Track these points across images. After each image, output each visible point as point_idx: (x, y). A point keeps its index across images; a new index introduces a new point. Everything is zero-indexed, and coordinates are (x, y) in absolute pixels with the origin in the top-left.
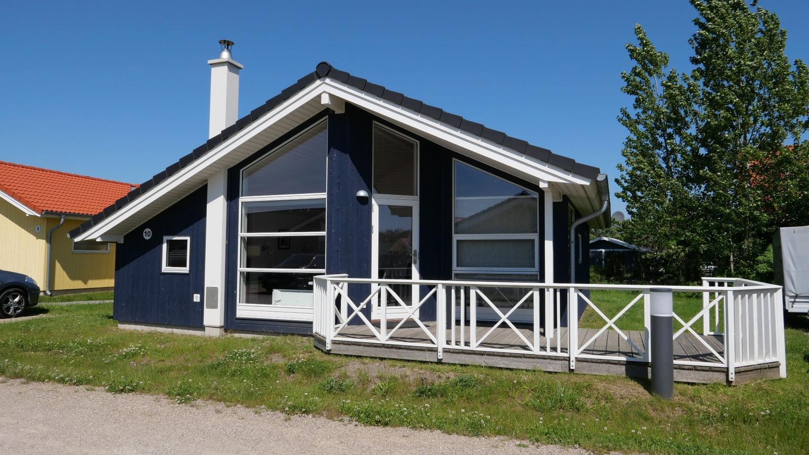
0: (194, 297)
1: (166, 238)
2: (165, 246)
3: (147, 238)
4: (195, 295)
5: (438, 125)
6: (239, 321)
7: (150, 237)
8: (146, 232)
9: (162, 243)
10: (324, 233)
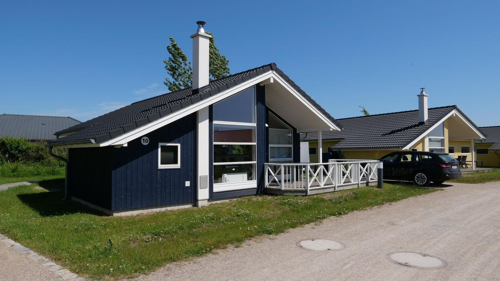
0: (186, 183)
1: (160, 144)
2: (159, 150)
3: (145, 144)
4: (186, 182)
5: (309, 103)
6: (215, 194)
7: (148, 143)
8: (144, 140)
9: (158, 148)
10: (255, 144)
